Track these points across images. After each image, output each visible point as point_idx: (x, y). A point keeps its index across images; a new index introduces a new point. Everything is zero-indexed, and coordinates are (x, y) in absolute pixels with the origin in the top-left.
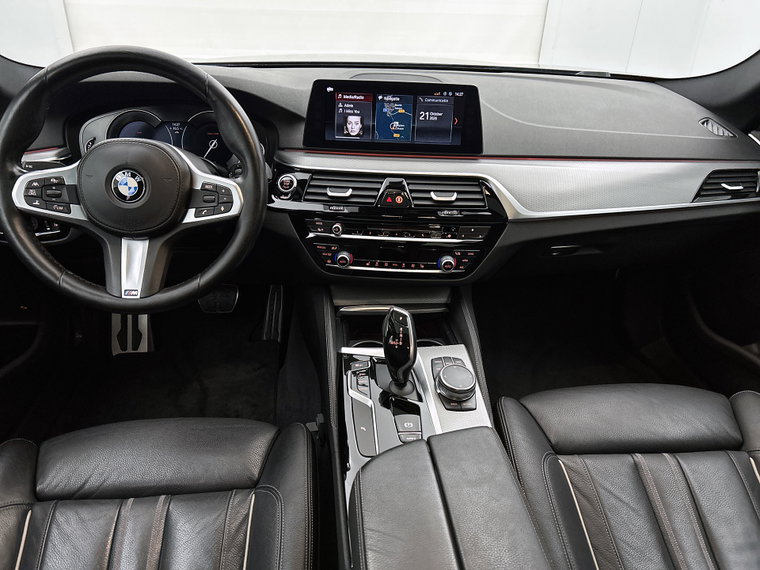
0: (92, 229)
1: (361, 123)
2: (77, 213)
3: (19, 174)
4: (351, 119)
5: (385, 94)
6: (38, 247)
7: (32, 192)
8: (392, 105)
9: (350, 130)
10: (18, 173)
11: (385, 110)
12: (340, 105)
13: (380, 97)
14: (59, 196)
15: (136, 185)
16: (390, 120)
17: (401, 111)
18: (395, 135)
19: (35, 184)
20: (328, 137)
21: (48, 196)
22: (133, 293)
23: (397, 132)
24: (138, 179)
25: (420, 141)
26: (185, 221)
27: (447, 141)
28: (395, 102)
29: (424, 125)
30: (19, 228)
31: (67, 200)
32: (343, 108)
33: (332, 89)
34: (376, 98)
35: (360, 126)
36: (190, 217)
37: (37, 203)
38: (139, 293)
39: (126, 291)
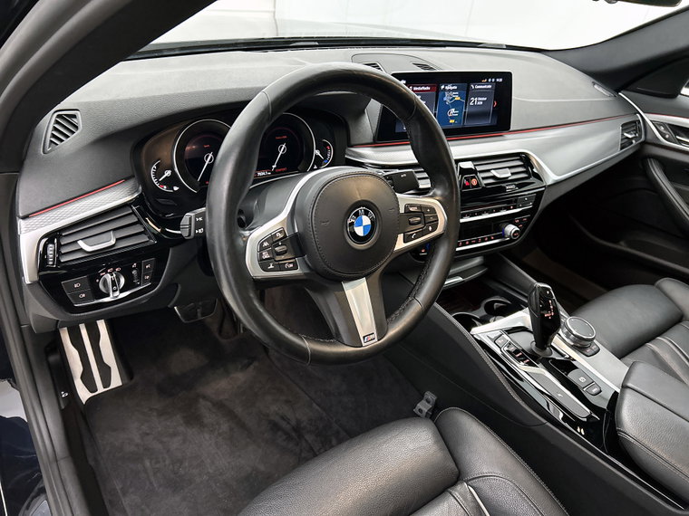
5: (447, 83)
7: (266, 255)
8: (451, 92)
11: (445, 99)
13: (443, 87)
14: (286, 252)
15: (369, 223)
16: (448, 108)
17: (458, 98)
18: (452, 121)
19: (266, 244)
20: (398, 130)
21: (278, 254)
22: (371, 337)
23: (452, 118)
25: (469, 124)
26: (396, 249)
27: (487, 122)
28: (454, 90)
29: (473, 110)
33: (405, 82)
34: (438, 88)
36: (400, 244)
37: (271, 267)
38: (375, 335)
39: (364, 337)
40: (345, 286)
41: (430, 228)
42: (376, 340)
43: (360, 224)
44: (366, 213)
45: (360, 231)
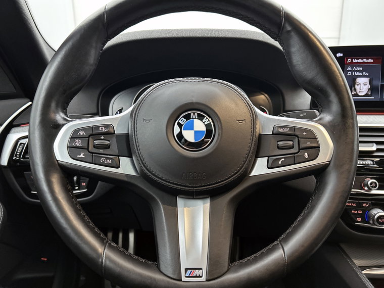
0: (142, 185)
1: (370, 84)
2: (126, 168)
3: (64, 122)
4: (359, 80)
6: (73, 205)
7: (78, 143)
9: (358, 90)
10: (61, 121)
12: (349, 69)
14: (107, 147)
15: (204, 129)
19: (82, 133)
21: (95, 147)
22: (197, 273)
24: (207, 120)
26: (253, 174)
30: (57, 188)
31: (116, 152)
32: (352, 71)
33: (342, 55)
35: (368, 86)
36: (260, 169)
37: (82, 156)
38: (204, 273)
39: (186, 270)
40: (180, 202)
41: (306, 155)
42: (203, 279)
43: (191, 127)
44: (201, 117)
45: (189, 136)
